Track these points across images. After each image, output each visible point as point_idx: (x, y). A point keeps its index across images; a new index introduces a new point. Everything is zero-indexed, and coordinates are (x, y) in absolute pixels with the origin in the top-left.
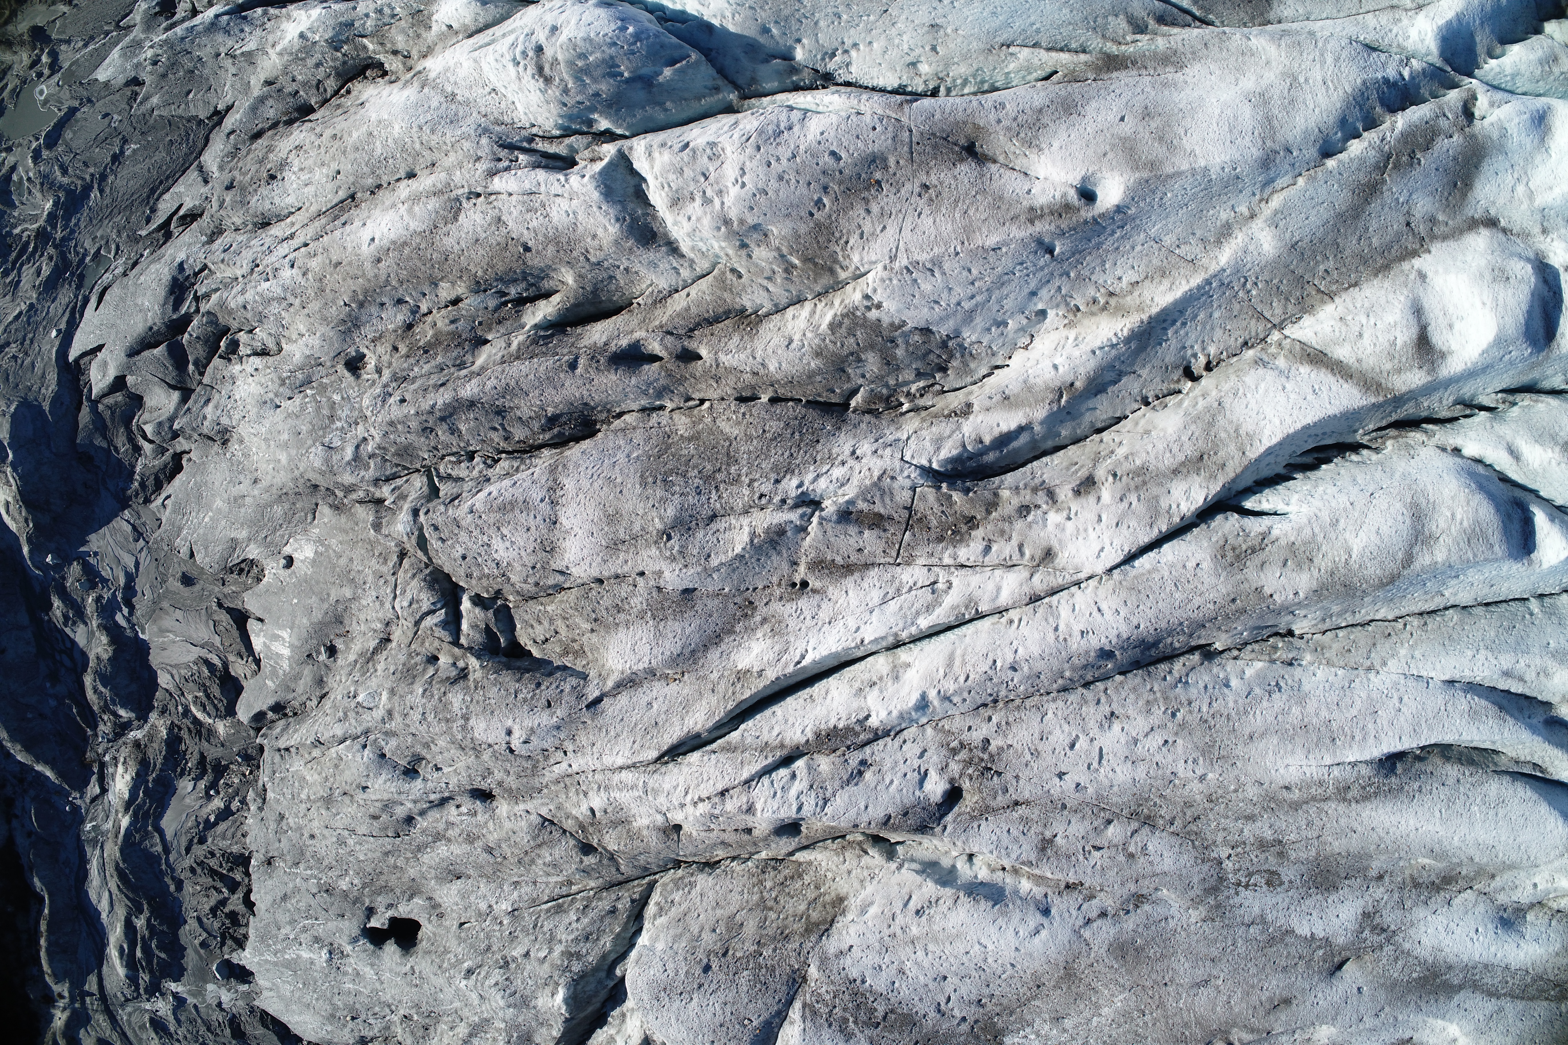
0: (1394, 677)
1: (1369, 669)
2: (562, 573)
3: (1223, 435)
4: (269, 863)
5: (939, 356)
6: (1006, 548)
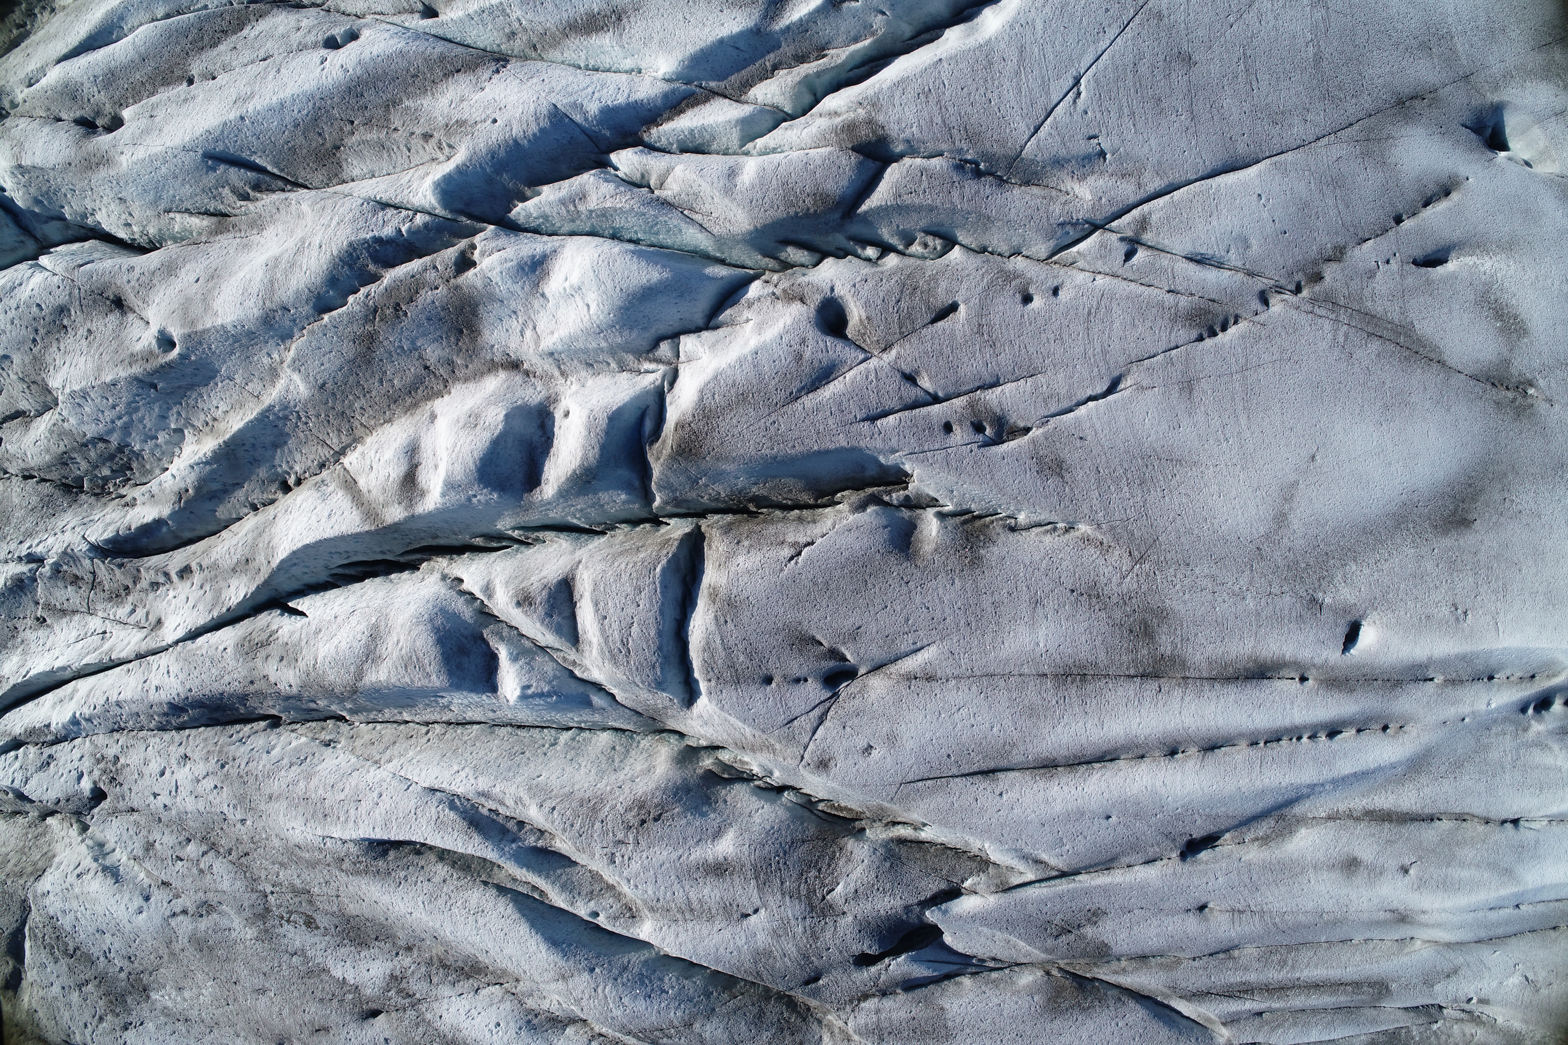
0: (385, 774)
1: (376, 762)
5: (122, 459)
6: (140, 613)
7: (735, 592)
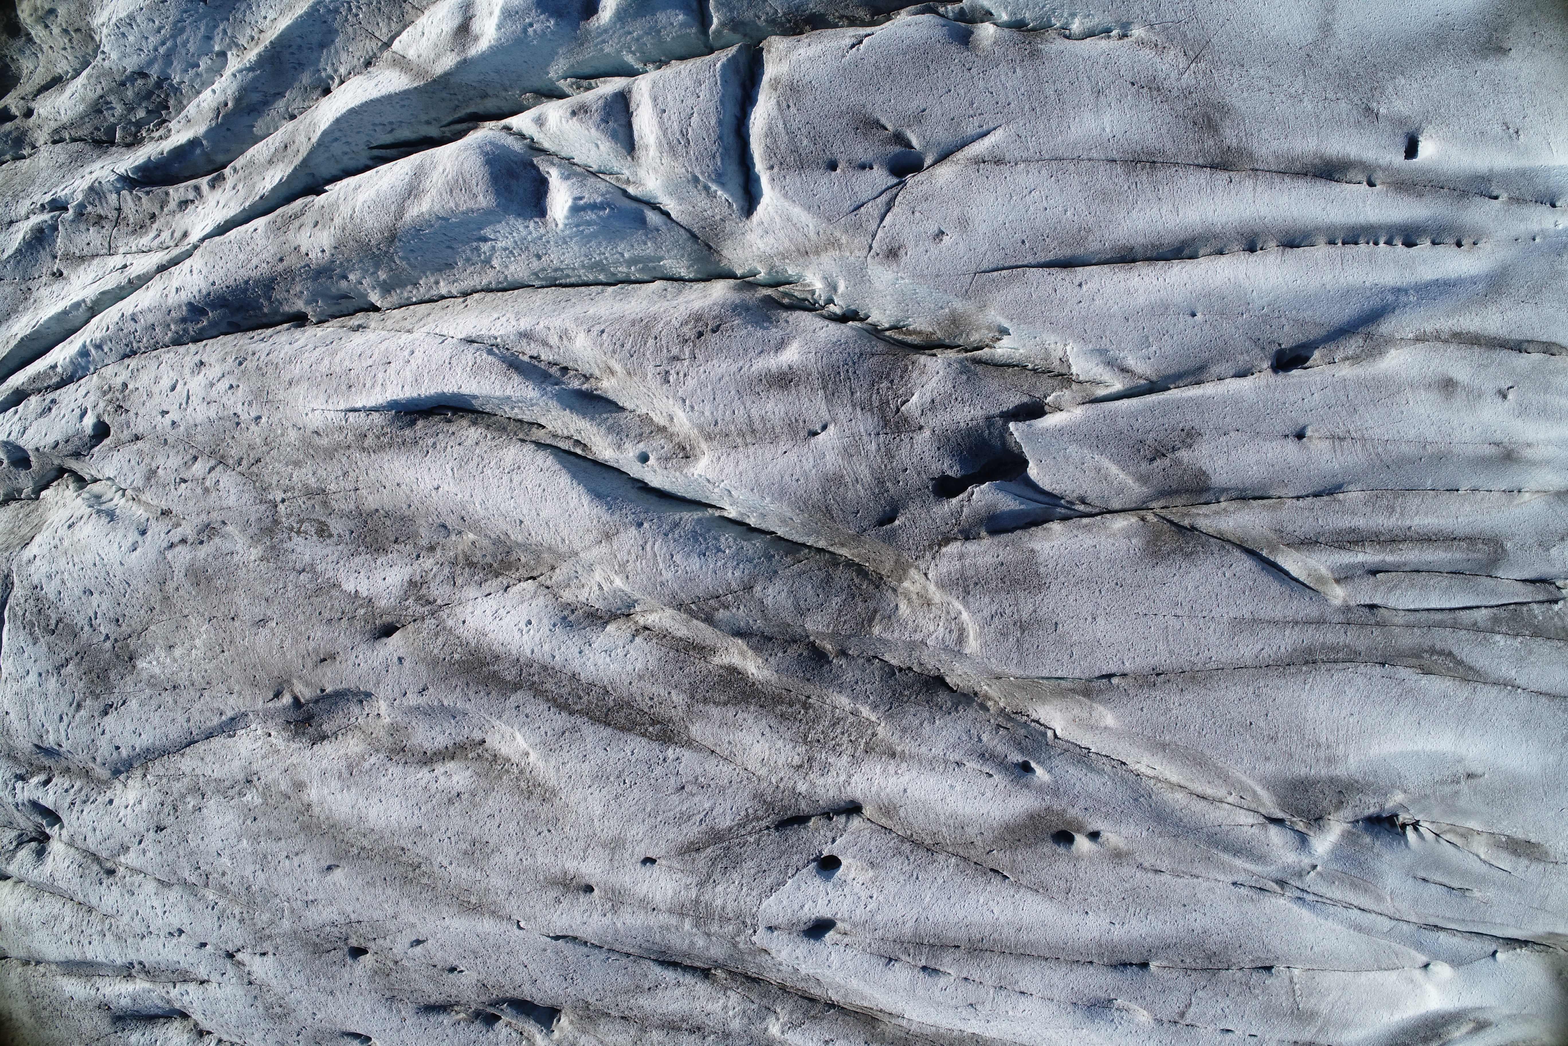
0: (419, 335)
1: (408, 331)
3: (302, 127)
5: (159, 96)
6: (166, 235)
7: (797, 77)
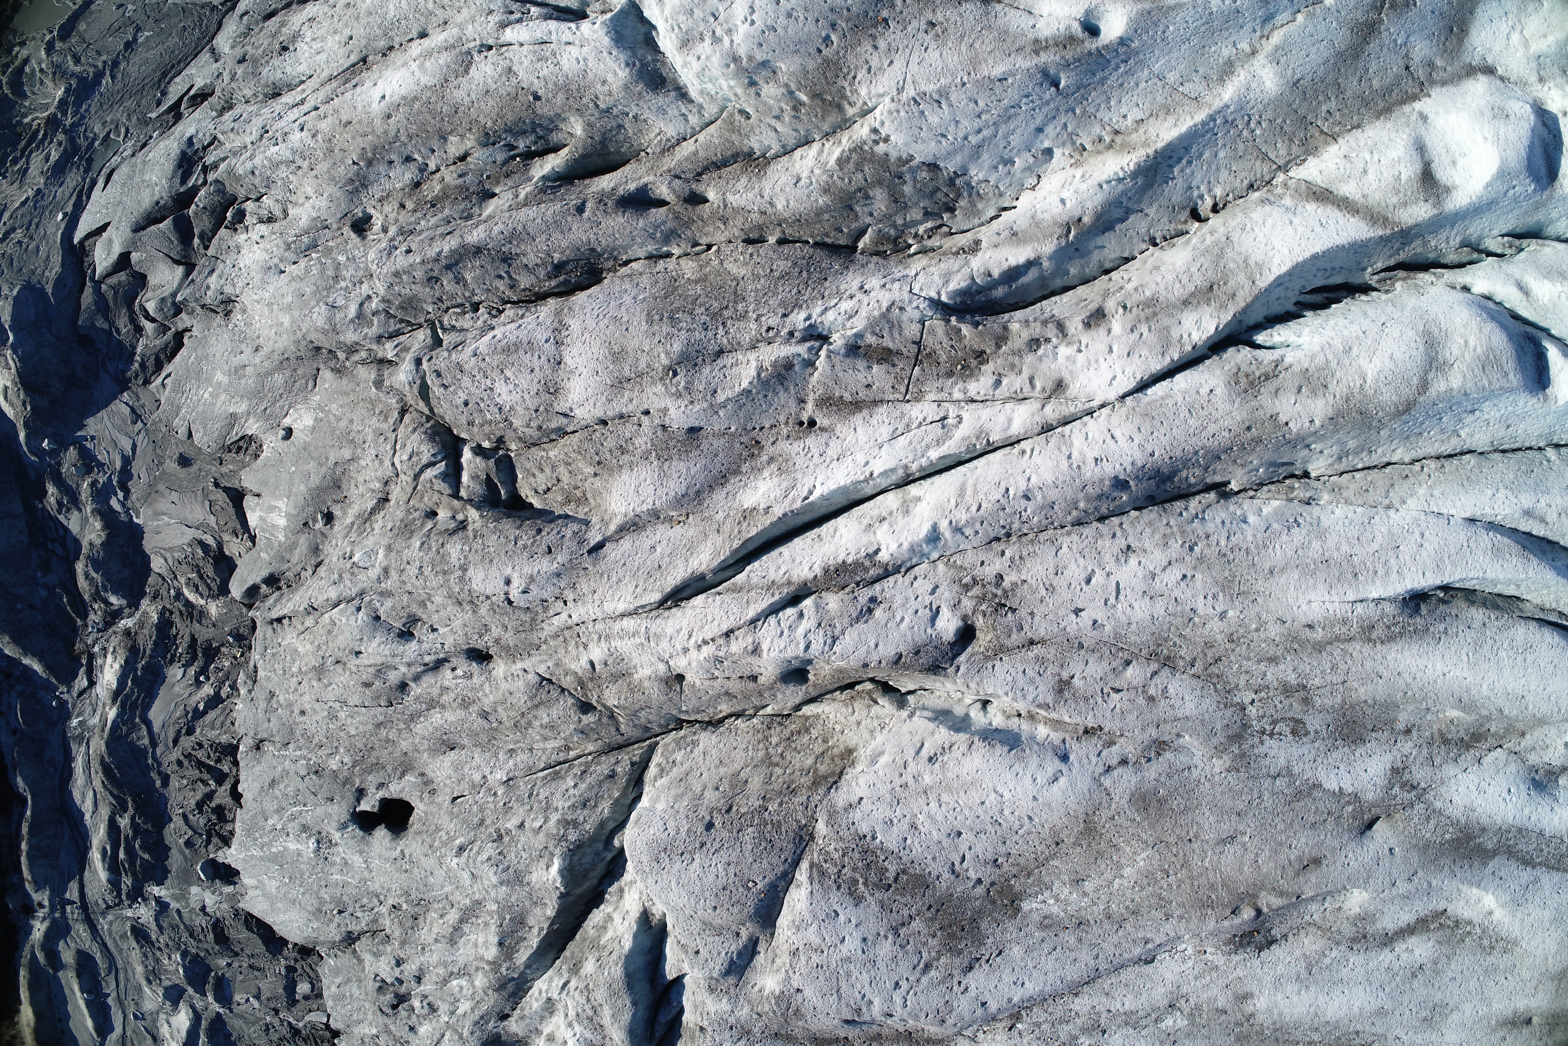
0: (1415, 514)
1: (1388, 507)
2: (565, 415)
3: (1232, 265)
4: (258, 748)
5: (947, 195)
6: (1017, 382)
